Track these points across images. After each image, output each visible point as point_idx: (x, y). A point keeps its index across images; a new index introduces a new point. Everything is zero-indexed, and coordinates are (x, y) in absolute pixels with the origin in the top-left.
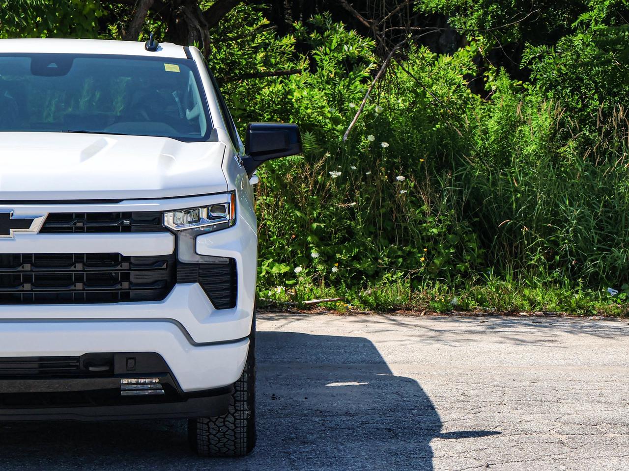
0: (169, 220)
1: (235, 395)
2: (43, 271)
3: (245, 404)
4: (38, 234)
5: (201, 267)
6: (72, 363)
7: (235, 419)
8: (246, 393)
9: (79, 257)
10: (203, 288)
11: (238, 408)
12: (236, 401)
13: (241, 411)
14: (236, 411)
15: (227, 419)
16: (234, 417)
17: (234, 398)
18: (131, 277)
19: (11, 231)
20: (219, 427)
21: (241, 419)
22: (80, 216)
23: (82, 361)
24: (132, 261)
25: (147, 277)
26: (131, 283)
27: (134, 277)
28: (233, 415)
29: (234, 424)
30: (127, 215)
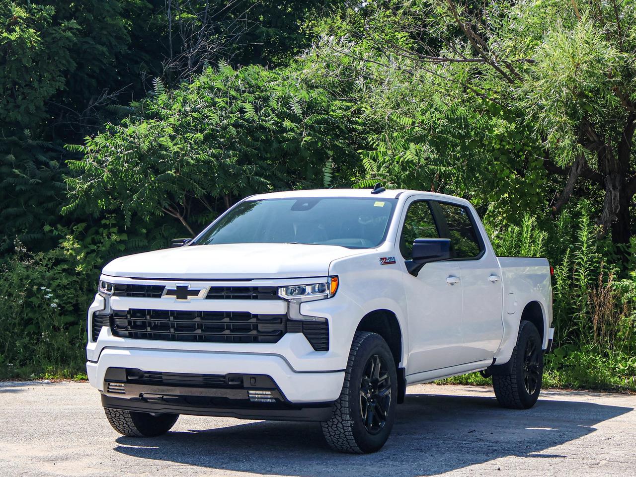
0: (282, 293)
1: (341, 410)
2: (209, 322)
3: (348, 416)
4: (204, 299)
5: (305, 323)
6: (222, 379)
7: (343, 426)
8: (348, 409)
9: (228, 314)
10: (306, 336)
11: (344, 419)
12: (342, 414)
13: (346, 420)
14: (343, 420)
15: (338, 426)
16: (342, 424)
17: (341, 411)
18: (259, 327)
19: (189, 297)
20: (335, 431)
21: (347, 426)
22: (228, 288)
23: (227, 378)
24: (259, 317)
25: (269, 327)
26: (258, 331)
27: (261, 327)
28: (341, 423)
29: (343, 429)
30: (256, 289)
